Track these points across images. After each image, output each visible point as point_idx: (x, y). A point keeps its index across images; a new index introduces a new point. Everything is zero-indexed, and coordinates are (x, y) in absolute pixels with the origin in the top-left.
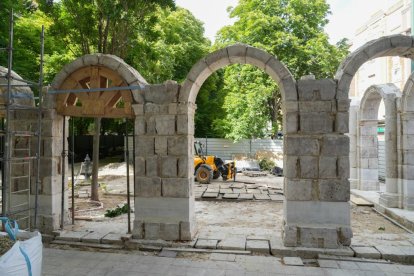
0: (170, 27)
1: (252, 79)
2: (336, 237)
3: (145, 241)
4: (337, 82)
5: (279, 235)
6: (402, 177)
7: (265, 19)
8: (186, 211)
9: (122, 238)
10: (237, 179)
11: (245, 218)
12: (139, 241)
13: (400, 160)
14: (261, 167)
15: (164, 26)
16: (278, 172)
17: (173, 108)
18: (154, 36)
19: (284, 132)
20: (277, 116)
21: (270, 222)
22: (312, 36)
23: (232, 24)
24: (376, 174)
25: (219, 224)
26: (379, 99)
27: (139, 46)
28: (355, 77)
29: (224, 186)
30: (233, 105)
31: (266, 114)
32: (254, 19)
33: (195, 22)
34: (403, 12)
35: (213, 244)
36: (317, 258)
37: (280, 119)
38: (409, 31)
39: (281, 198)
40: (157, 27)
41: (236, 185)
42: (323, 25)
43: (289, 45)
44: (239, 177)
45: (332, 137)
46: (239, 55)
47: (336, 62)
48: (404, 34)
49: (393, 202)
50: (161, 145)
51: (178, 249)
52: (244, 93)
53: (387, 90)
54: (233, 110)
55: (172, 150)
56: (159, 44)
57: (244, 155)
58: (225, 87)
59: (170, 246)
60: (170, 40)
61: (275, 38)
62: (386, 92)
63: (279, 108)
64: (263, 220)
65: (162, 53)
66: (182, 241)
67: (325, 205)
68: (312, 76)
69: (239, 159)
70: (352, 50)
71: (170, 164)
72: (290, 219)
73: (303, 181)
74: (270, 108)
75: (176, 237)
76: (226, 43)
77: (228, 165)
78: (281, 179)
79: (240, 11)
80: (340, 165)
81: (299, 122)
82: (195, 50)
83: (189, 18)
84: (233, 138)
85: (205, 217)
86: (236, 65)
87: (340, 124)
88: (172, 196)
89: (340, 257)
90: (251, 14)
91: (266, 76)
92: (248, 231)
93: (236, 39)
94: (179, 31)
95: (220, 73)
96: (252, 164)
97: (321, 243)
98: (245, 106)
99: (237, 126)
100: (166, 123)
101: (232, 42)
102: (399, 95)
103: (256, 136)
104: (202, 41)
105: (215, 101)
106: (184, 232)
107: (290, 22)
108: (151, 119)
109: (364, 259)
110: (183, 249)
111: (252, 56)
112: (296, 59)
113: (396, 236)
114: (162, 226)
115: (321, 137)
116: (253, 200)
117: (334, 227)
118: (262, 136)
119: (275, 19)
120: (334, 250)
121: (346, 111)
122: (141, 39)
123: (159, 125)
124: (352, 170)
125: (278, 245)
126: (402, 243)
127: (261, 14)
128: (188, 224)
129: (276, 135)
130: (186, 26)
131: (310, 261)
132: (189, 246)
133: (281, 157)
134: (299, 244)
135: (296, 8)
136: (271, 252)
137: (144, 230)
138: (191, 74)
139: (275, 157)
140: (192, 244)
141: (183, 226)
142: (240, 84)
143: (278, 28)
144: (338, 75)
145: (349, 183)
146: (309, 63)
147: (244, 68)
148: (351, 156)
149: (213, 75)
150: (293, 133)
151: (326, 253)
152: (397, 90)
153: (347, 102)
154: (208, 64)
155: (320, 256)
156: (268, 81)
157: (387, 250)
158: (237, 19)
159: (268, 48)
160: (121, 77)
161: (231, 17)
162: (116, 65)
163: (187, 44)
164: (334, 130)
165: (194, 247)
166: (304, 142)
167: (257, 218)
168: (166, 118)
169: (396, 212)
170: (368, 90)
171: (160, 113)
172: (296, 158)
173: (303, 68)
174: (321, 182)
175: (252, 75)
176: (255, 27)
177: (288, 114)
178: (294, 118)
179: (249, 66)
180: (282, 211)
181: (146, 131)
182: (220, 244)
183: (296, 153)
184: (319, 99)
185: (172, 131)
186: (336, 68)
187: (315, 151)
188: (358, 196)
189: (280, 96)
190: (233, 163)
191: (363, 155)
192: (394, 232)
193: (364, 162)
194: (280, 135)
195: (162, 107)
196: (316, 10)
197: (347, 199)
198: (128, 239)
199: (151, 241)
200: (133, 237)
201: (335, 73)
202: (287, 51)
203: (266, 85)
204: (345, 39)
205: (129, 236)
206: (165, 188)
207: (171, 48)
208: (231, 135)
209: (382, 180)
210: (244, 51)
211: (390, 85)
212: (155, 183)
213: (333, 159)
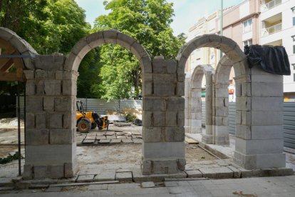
0: (58, 11)
1: (121, 56)
2: (176, 165)
3: (35, 181)
4: (177, 61)
5: (139, 167)
6: (215, 124)
7: (131, 13)
8: (69, 154)
9: (13, 181)
10: (109, 128)
11: (115, 157)
12: (29, 182)
13: (214, 113)
14: (127, 120)
15: (53, 9)
16: (138, 123)
17: (59, 74)
18: (44, 17)
19: (143, 95)
20: (138, 83)
21: (132, 159)
22: (162, 29)
23: (107, 15)
24: (200, 123)
25: (95, 163)
26: (202, 74)
27: (30, 23)
28: (189, 59)
29: (99, 134)
30: (107, 74)
31: (130, 81)
32: (123, 12)
33: (79, 9)
34: (217, 21)
35: (91, 178)
36: (164, 180)
37: (141, 86)
38: (219, 33)
39: (141, 141)
40: (47, 10)
41: (108, 133)
42: (169, 22)
43: (147, 33)
44: (111, 127)
45: (174, 98)
46: (111, 37)
47: (177, 48)
48: (216, 34)
49: (209, 140)
50: (49, 104)
51: (63, 185)
52: (115, 65)
53: (207, 69)
54: (107, 78)
55: (59, 107)
56: (48, 23)
57: (114, 111)
58: (101, 61)
59: (56, 183)
60: (58, 21)
61: (138, 28)
62: (207, 70)
63: (140, 78)
64: (128, 158)
65: (51, 31)
66: (66, 178)
67: (169, 144)
68: (162, 56)
69: (111, 113)
70: (187, 41)
71: (56, 119)
72: (146, 155)
73: (155, 129)
74: (133, 77)
75: (61, 175)
76: (102, 28)
77: (103, 118)
78: (141, 128)
79: (112, 6)
80: (179, 117)
81: (153, 88)
82: (79, 31)
83: (74, 6)
84: (107, 99)
85: (85, 158)
86: (109, 45)
87: (179, 90)
88: (57, 144)
89: (178, 179)
90: (121, 9)
91: (131, 55)
92: (117, 166)
93: (110, 26)
94: (65, 14)
95: (98, 50)
96: (121, 117)
97: (166, 170)
98: (116, 75)
99: (110, 90)
100: (53, 86)
101: (107, 28)
102: (214, 72)
103: (123, 98)
104: (84, 24)
105: (93, 71)
106: (67, 171)
107: (148, 18)
108: (41, 82)
109: (192, 178)
110: (67, 184)
111: (122, 39)
112: (151, 44)
113: (211, 162)
114: (49, 168)
115: (167, 98)
116: (121, 143)
117: (174, 159)
118: (128, 97)
119: (138, 14)
120: (174, 175)
121: (183, 81)
122: (32, 18)
123: (47, 88)
124: (186, 120)
125: (138, 175)
126: (214, 165)
127: (128, 10)
128: (71, 164)
129: (137, 97)
130: (71, 12)
131: (159, 183)
132: (72, 182)
133: (141, 112)
134: (152, 172)
135: (152, 9)
136: (133, 180)
137: (33, 172)
138: (75, 49)
139: (137, 112)
140: (74, 179)
141: (67, 166)
142: (112, 59)
143: (140, 21)
144: (178, 57)
145: (184, 129)
146: (160, 47)
147: (115, 48)
148: (186, 111)
149: (92, 51)
150: (149, 96)
151: (169, 177)
152: (212, 69)
153: (183, 75)
154: (88, 42)
155: (166, 179)
156: (133, 58)
157: (206, 171)
158: (110, 11)
159: (133, 34)
160: (14, 47)
161: (106, 9)
162: (9, 37)
163: (71, 25)
164: (175, 94)
165: (76, 182)
166: (156, 101)
167: (124, 156)
168: (54, 82)
169: (211, 146)
170: (196, 68)
171: (48, 78)
172: (151, 113)
173: (156, 51)
174: (167, 128)
175: (121, 53)
176: (124, 18)
177: (146, 82)
178: (149, 85)
179: (118, 46)
180: (141, 151)
181: (36, 92)
182: (96, 178)
183: (151, 109)
184: (167, 72)
185: (58, 93)
186: (177, 52)
187: (163, 108)
188: (189, 138)
189: (140, 69)
190: (106, 117)
191: (193, 110)
192: (210, 159)
193: (193, 115)
194: (140, 97)
195: (50, 73)
196: (165, 12)
197: (183, 140)
198: (18, 181)
199: (40, 181)
200: (23, 179)
201: (176, 55)
202: (145, 38)
203: (131, 61)
204: (183, 34)
205: (19, 178)
206: (52, 138)
207: (58, 28)
208: (105, 96)
209: (203, 126)
210: (115, 35)
211: (209, 65)
212: (43, 133)
213: (174, 114)
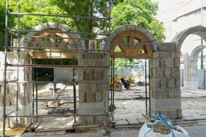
8: (179, 105)
17: (173, 54)
50: (168, 73)
55: (173, 75)
66: (178, 119)
71: (172, 82)
75: (176, 117)
88: (173, 98)
100: (170, 62)
106: (179, 114)
108: (163, 60)
114: (169, 113)
123: (167, 63)
128: (181, 110)
132: (184, 120)
141: (179, 111)
162: (145, 31)
165: (186, 121)
168: (170, 59)
171: (167, 57)
181: (160, 66)
185: (173, 66)
195: (168, 54)
206: (170, 94)
212: (165, 91)
